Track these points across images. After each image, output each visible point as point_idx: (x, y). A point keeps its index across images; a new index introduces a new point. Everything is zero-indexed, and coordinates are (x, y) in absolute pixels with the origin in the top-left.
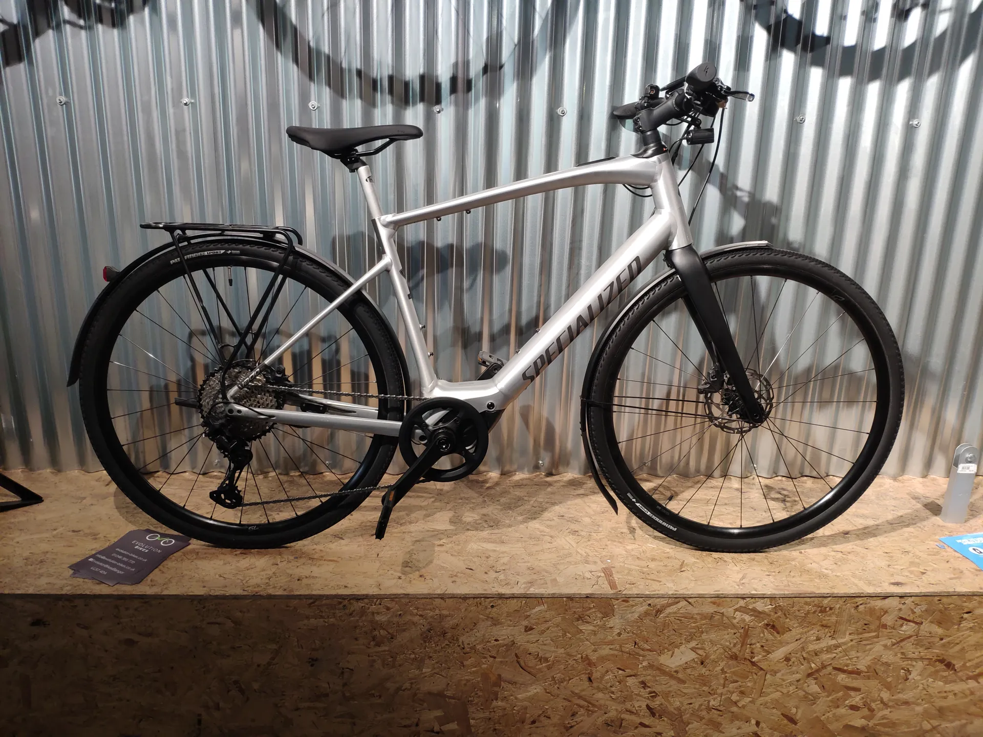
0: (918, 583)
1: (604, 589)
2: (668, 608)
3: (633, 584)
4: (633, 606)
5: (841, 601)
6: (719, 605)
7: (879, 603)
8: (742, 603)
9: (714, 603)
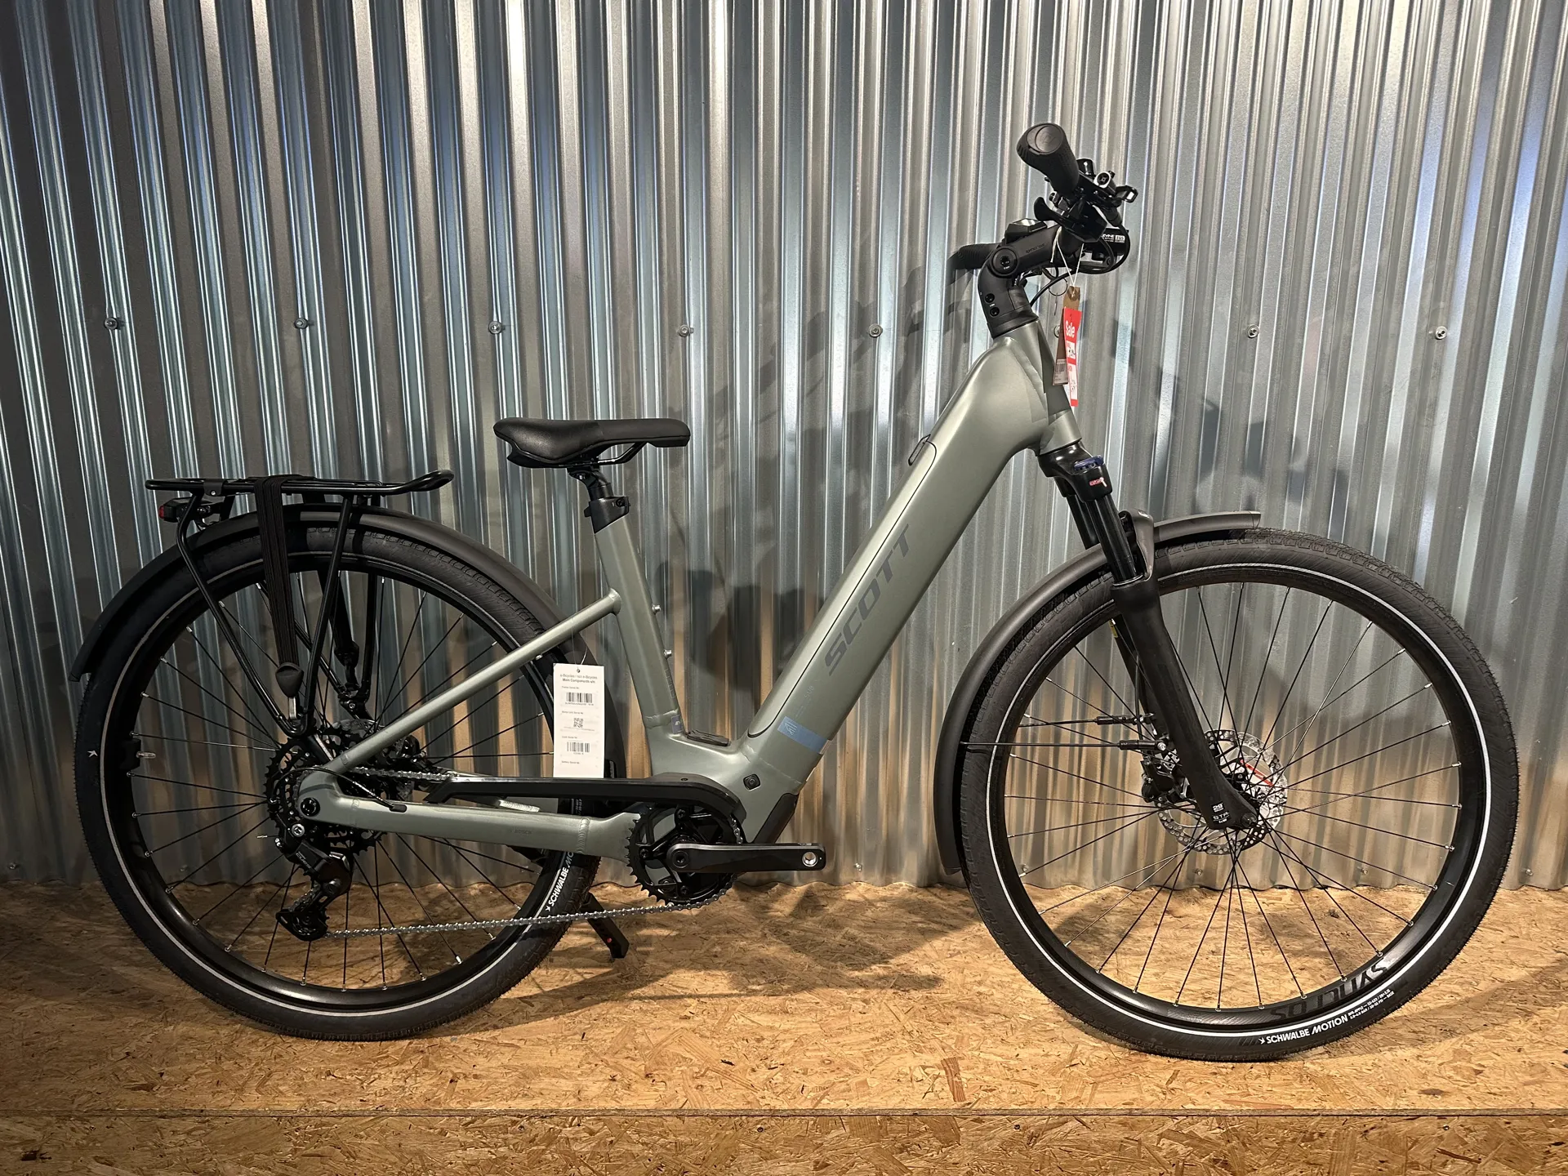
0: (1470, 1091)
1: (944, 1100)
2: (1049, 1132)
3: (991, 1090)
4: (990, 1128)
5: (1338, 1124)
6: (1132, 1127)
7: (1404, 1127)
8: (1171, 1124)
9: (1124, 1124)
